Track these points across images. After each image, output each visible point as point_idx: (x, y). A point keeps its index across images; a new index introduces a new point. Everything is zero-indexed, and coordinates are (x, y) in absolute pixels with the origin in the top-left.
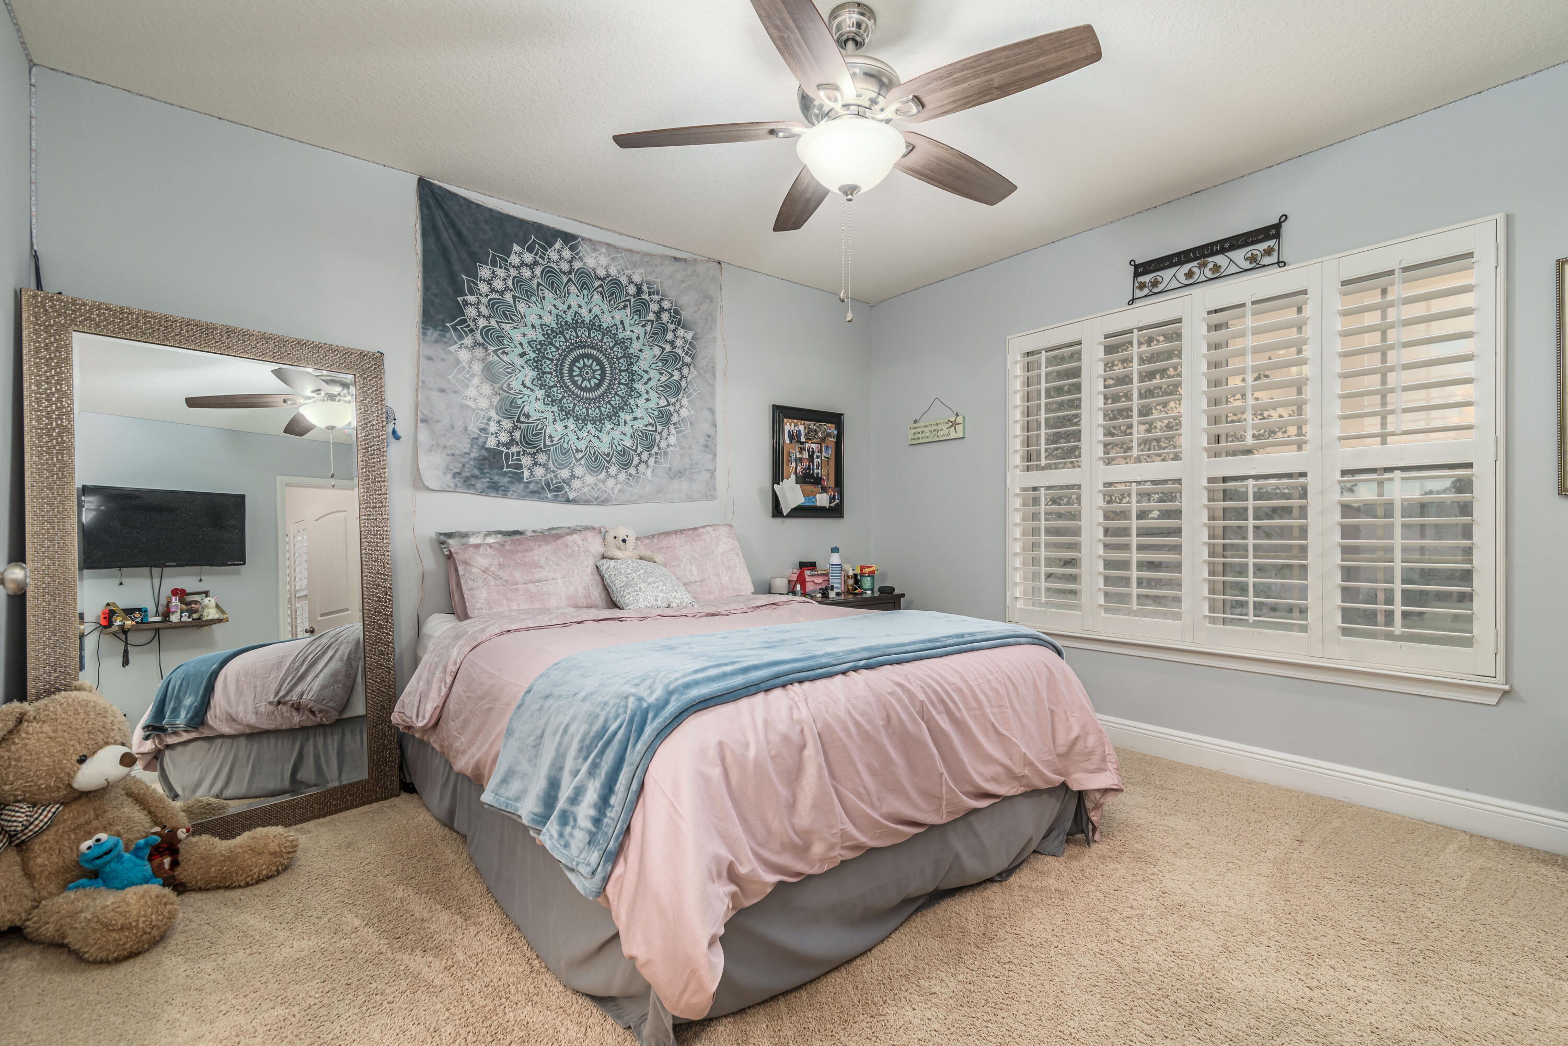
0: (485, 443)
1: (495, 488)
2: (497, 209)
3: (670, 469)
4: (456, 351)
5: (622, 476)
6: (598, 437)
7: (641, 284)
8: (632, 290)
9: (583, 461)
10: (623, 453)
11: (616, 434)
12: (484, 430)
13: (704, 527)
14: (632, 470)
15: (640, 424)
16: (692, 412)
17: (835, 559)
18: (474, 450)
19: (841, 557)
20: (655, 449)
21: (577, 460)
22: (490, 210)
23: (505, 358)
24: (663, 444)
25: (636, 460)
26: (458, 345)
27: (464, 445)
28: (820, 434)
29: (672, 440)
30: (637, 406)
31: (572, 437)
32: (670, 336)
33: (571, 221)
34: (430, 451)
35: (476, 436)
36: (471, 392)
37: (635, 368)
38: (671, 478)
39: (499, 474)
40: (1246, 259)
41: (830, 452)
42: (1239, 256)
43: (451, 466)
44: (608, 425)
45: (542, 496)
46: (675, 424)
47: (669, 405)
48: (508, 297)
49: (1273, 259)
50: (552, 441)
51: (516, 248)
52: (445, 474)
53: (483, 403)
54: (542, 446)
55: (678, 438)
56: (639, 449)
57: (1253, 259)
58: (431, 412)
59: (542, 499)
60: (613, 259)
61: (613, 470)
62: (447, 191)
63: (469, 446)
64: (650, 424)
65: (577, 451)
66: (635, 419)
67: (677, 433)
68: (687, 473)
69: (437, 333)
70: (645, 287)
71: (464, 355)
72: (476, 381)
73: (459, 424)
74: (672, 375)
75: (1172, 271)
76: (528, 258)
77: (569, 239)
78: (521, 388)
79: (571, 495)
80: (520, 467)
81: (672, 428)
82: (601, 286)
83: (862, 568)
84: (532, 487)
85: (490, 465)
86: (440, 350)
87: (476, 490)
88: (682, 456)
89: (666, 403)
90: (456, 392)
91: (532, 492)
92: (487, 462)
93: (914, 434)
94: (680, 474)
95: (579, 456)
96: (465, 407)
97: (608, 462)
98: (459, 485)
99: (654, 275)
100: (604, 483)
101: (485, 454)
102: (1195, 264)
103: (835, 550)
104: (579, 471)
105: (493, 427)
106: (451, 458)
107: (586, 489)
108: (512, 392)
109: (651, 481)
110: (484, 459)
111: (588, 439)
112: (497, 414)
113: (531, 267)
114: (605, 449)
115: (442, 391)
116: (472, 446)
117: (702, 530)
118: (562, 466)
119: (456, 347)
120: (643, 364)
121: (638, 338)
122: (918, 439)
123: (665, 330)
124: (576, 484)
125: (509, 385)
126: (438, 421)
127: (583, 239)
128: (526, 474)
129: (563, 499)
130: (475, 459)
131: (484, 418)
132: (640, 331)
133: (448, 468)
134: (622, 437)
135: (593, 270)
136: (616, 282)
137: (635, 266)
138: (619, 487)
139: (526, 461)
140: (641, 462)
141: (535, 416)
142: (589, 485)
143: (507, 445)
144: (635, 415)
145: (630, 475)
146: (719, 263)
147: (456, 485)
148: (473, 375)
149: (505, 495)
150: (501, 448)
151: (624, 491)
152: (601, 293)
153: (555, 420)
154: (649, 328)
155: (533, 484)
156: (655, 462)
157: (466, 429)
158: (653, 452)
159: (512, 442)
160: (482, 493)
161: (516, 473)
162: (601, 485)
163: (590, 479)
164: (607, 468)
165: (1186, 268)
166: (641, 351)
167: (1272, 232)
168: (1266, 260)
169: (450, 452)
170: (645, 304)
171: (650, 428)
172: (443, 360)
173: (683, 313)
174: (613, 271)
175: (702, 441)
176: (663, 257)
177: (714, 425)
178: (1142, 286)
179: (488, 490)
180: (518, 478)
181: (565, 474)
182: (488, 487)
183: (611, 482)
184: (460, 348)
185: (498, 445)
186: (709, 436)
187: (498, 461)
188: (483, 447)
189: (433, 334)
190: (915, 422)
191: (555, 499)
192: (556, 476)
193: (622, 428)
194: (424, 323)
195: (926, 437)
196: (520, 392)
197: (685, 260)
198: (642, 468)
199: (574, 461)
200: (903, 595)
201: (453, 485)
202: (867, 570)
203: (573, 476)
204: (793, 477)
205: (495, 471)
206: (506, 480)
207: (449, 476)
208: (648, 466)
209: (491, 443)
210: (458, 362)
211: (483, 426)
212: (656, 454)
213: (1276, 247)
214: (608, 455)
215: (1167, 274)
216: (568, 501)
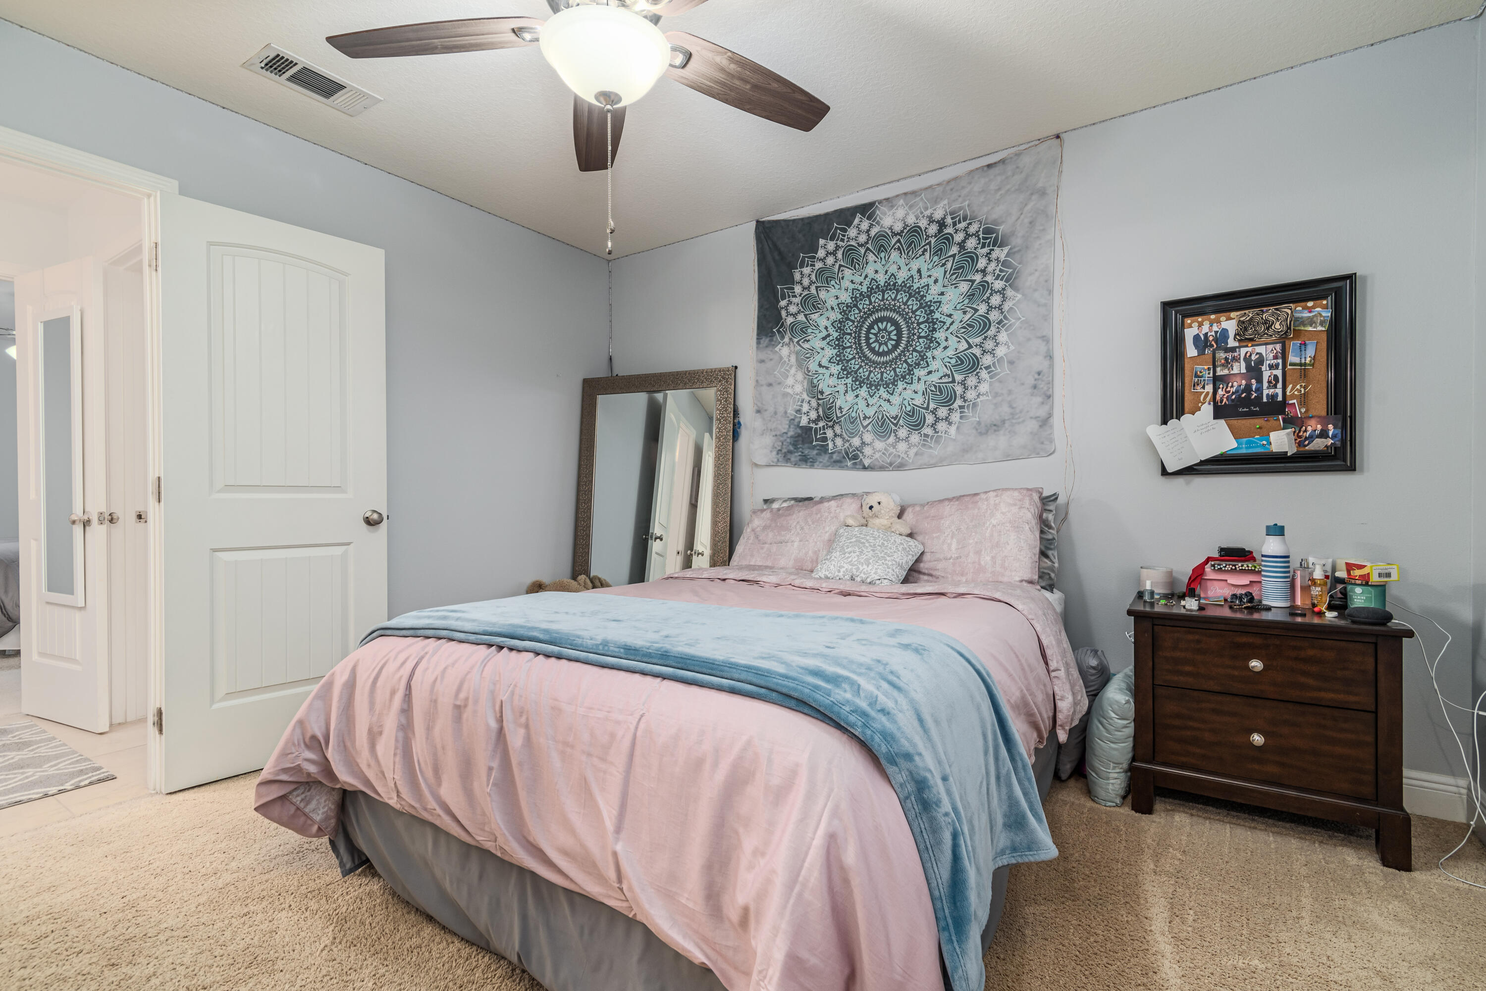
0: (800, 422)
1: (805, 460)
2: (807, 215)
3: (979, 423)
4: (780, 349)
5: (915, 438)
6: (889, 401)
7: (943, 219)
8: (933, 229)
9: (869, 428)
10: (911, 413)
11: (908, 394)
12: (799, 411)
13: (986, 492)
14: (928, 431)
15: (934, 378)
16: (1012, 347)
18: (791, 430)
20: (959, 402)
21: (865, 427)
22: (802, 219)
23: (806, 345)
24: (971, 395)
25: (930, 419)
26: (781, 344)
27: (783, 426)
28: (1277, 326)
29: (984, 387)
30: (933, 358)
31: (862, 404)
32: (982, 263)
33: (867, 191)
34: (762, 434)
35: (793, 417)
36: (790, 381)
37: (937, 315)
38: (981, 434)
39: (809, 448)
41: (1310, 352)
43: (776, 445)
44: (901, 385)
45: (843, 465)
46: (986, 368)
47: (970, 347)
48: (813, 290)
50: (841, 412)
51: (822, 242)
52: (771, 451)
53: (798, 388)
54: (835, 418)
55: (991, 384)
56: (932, 406)
58: (762, 404)
59: (842, 468)
60: (911, 207)
61: (903, 433)
62: (773, 221)
63: (787, 426)
64: (945, 376)
65: (865, 418)
66: (930, 373)
67: (991, 378)
68: (1007, 425)
69: (768, 339)
70: (949, 221)
71: (785, 351)
72: (793, 371)
73: (781, 410)
74: (976, 310)
76: (831, 246)
77: (867, 210)
78: (818, 368)
79: (867, 462)
80: (825, 439)
81: (984, 374)
82: (899, 241)
84: (835, 457)
85: (803, 441)
86: (769, 352)
87: (791, 462)
88: (996, 405)
89: (966, 346)
90: (779, 384)
91: (836, 462)
92: (800, 439)
94: (995, 427)
95: (865, 423)
96: (786, 395)
97: (895, 425)
98: (780, 460)
99: (960, 200)
100: (894, 447)
101: (799, 431)
103: (1277, 531)
104: (868, 437)
105: (805, 408)
106: (775, 438)
107: (877, 455)
108: (810, 374)
109: (954, 440)
110: (799, 436)
111: (878, 404)
112: (808, 395)
113: (834, 253)
114: (894, 411)
115: (770, 385)
116: (790, 426)
117: (983, 496)
118: (853, 435)
119: (779, 347)
120: (946, 308)
121: (936, 281)
123: (973, 258)
124: (867, 451)
125: (808, 368)
126: (766, 410)
127: (880, 202)
128: (831, 445)
129: (861, 467)
130: (791, 437)
131: (798, 401)
132: (938, 273)
133: (774, 447)
134: (914, 396)
135: (891, 228)
136: (915, 230)
137: (936, 201)
138: (914, 450)
139: (829, 433)
140: (937, 419)
141: (827, 391)
142: (880, 451)
143: (816, 421)
144: (930, 369)
145: (926, 436)
146: (1058, 137)
147: (778, 460)
148: (791, 366)
149: (812, 466)
150: (811, 425)
151: (922, 454)
152: (899, 249)
153: (846, 392)
154: (949, 265)
155: (836, 454)
156: (961, 418)
157: (786, 413)
158: (955, 406)
159: (819, 419)
160: (796, 465)
161: (822, 446)
162: (891, 450)
163: (879, 445)
164: (895, 432)
166: (942, 294)
169: (774, 433)
170: (949, 239)
171: (945, 380)
172: (771, 360)
173: (1001, 228)
174: (911, 220)
175: (1030, 381)
176: (971, 172)
177: (1050, 357)
179: (800, 463)
180: (824, 449)
181: (856, 442)
182: (800, 460)
183: (902, 446)
184: (782, 346)
185: (809, 423)
186: (1039, 374)
187: (809, 437)
188: (798, 426)
189: (765, 341)
191: (855, 467)
192: (850, 445)
193: (915, 386)
194: (758, 334)
196: (817, 373)
197: (1003, 161)
198: (942, 426)
199: (862, 429)
200: (1410, 634)
201: (776, 460)
202: (1357, 573)
203: (863, 443)
204: (1207, 409)
205: (806, 445)
206: (815, 452)
207: (775, 453)
208: (950, 424)
209: (804, 422)
210: (781, 358)
211: (798, 408)
212: (961, 407)
214: (895, 418)
216: (865, 468)
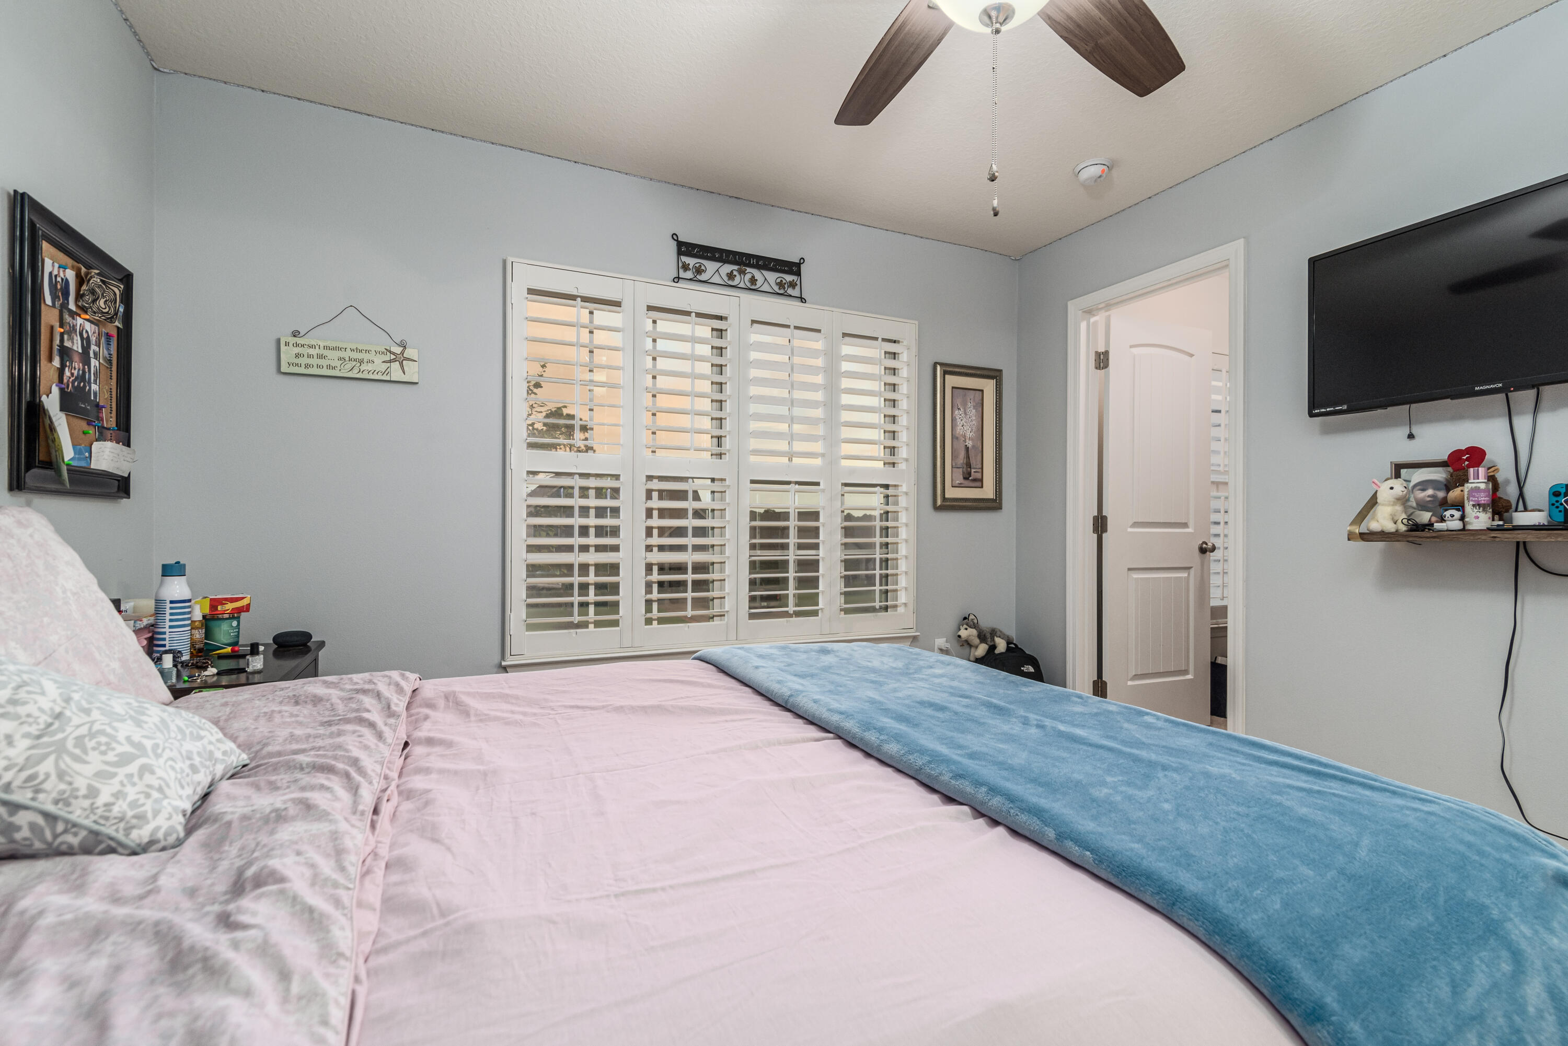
17: (177, 588)
19: (190, 584)
28: (102, 303)
40: (777, 284)
41: (112, 349)
42: (772, 277)
49: (795, 292)
57: (781, 285)
75: (717, 265)
83: (214, 604)
93: (297, 356)
102: (736, 267)
103: (169, 571)
122: (307, 366)
165: (728, 268)
167: (794, 268)
168: (790, 291)
178: (686, 267)
190: (295, 334)
195: (329, 367)
202: (226, 608)
213: (798, 283)
215: (710, 266)
